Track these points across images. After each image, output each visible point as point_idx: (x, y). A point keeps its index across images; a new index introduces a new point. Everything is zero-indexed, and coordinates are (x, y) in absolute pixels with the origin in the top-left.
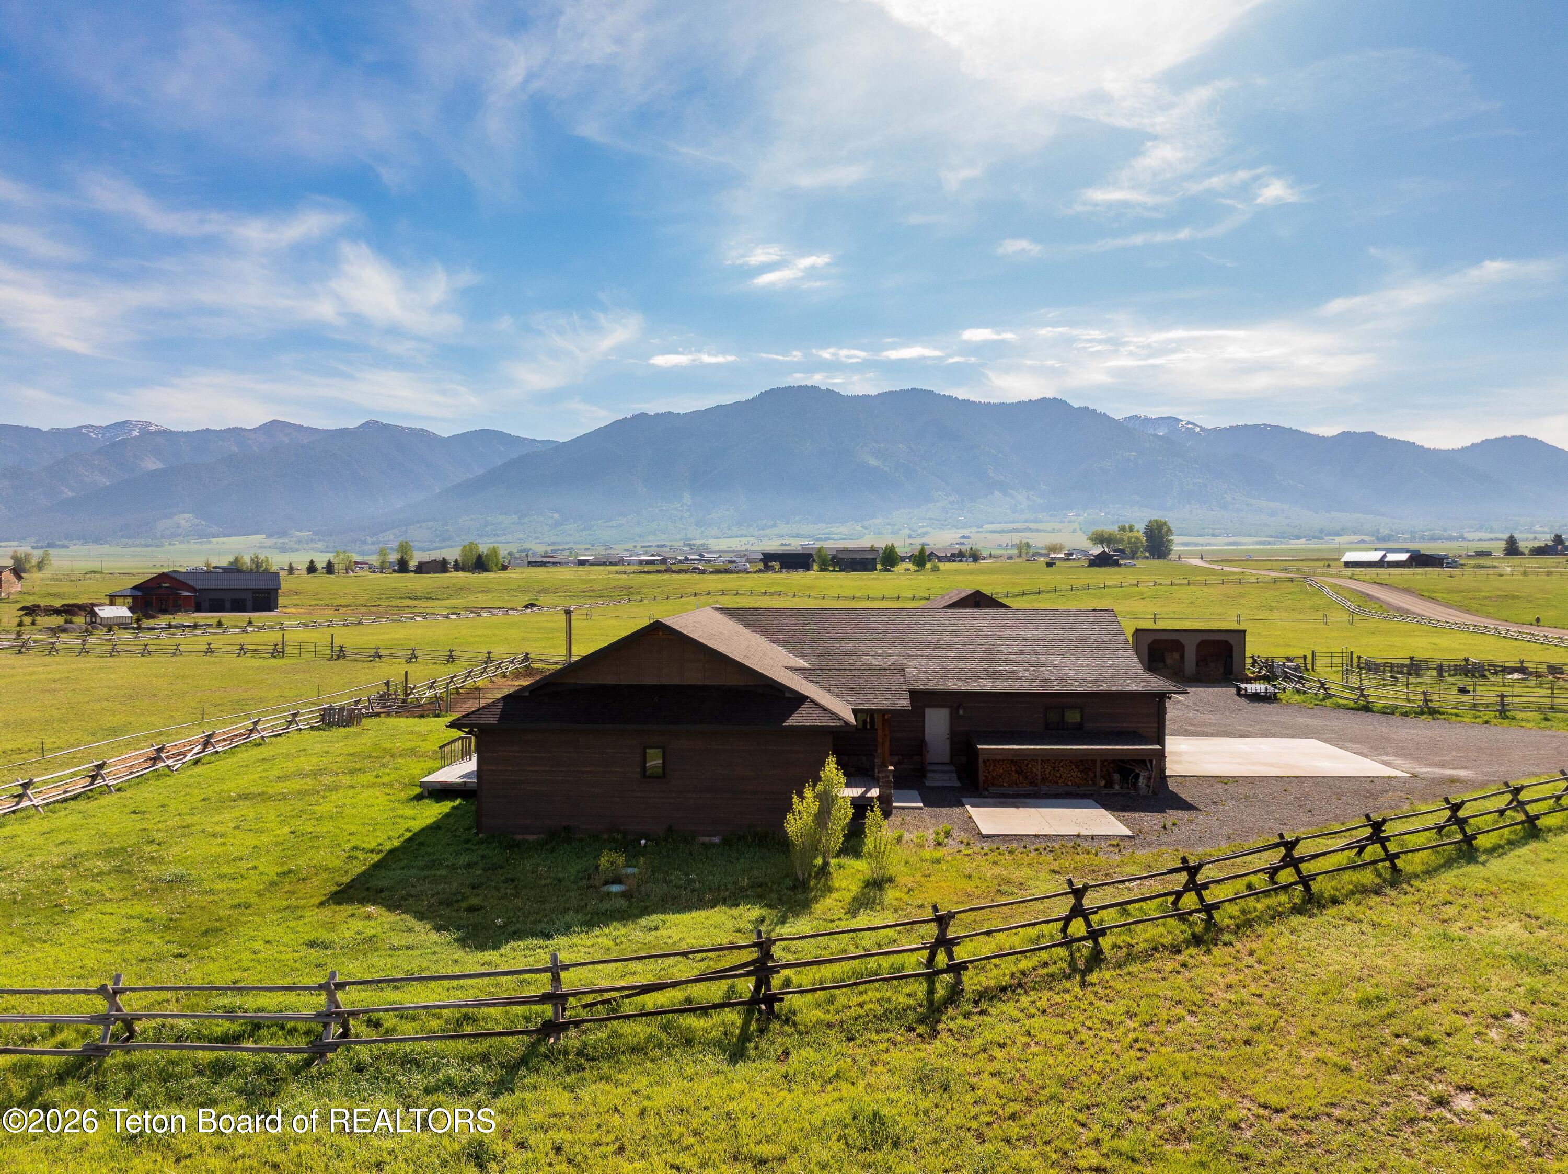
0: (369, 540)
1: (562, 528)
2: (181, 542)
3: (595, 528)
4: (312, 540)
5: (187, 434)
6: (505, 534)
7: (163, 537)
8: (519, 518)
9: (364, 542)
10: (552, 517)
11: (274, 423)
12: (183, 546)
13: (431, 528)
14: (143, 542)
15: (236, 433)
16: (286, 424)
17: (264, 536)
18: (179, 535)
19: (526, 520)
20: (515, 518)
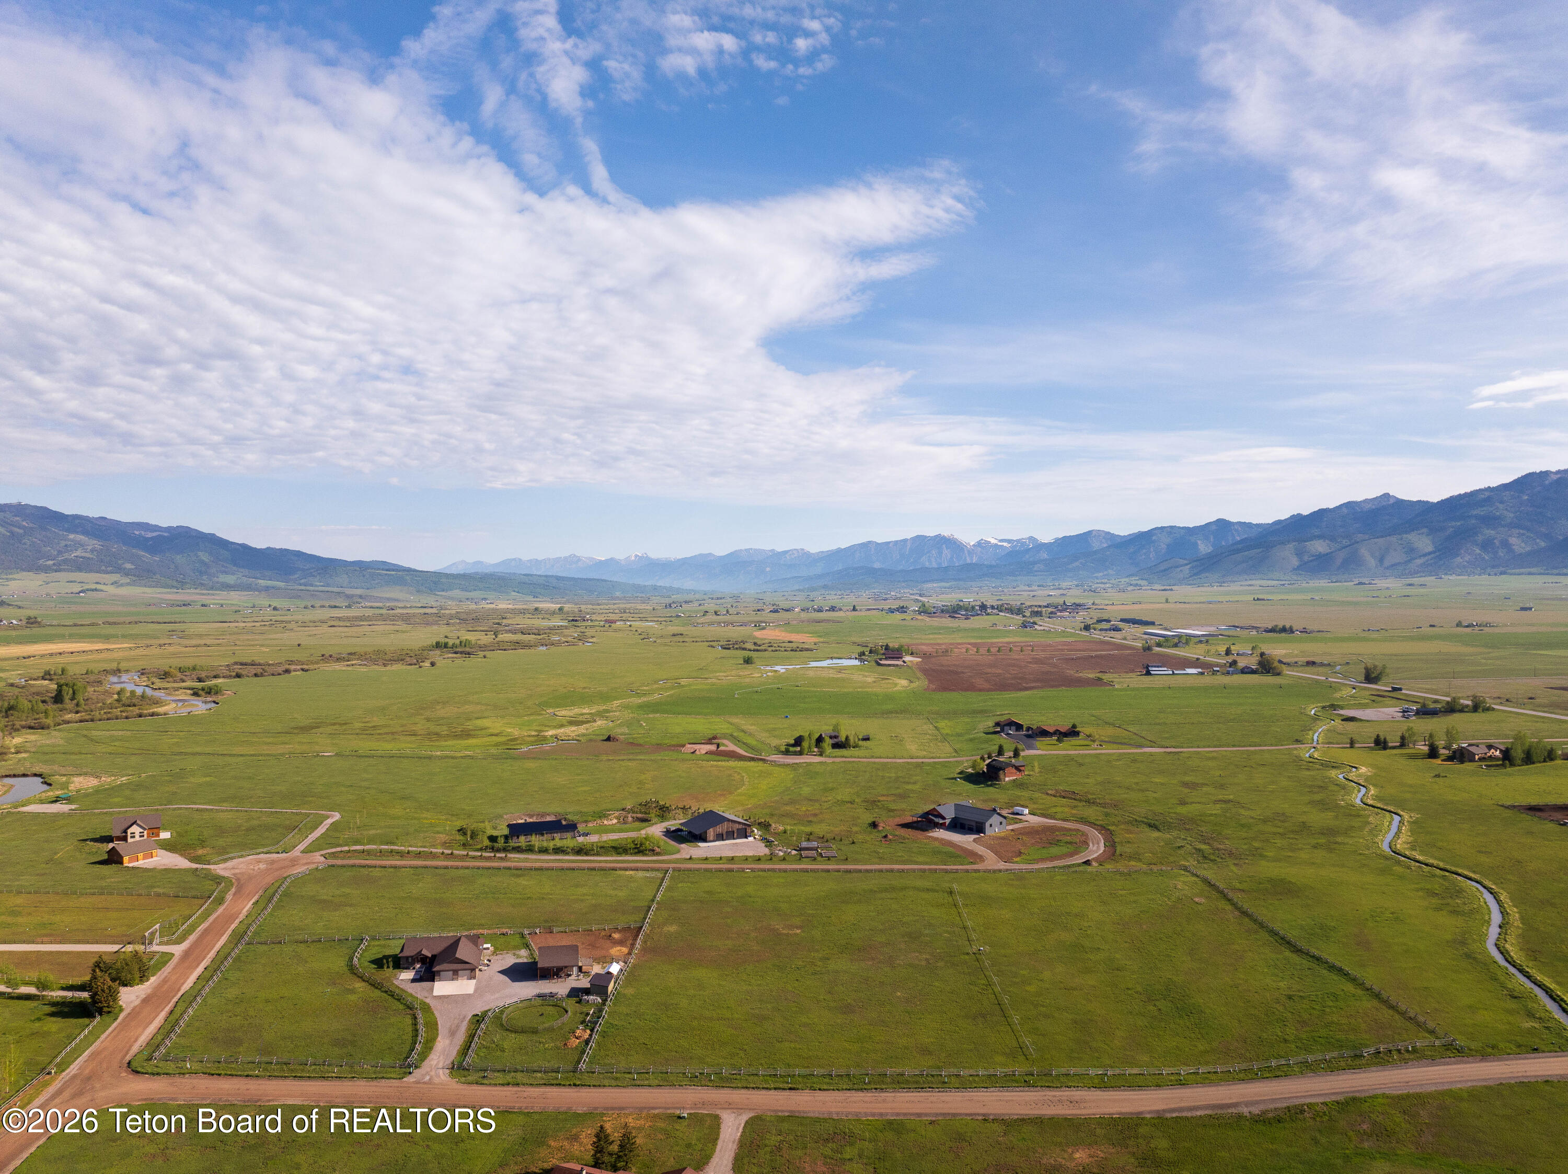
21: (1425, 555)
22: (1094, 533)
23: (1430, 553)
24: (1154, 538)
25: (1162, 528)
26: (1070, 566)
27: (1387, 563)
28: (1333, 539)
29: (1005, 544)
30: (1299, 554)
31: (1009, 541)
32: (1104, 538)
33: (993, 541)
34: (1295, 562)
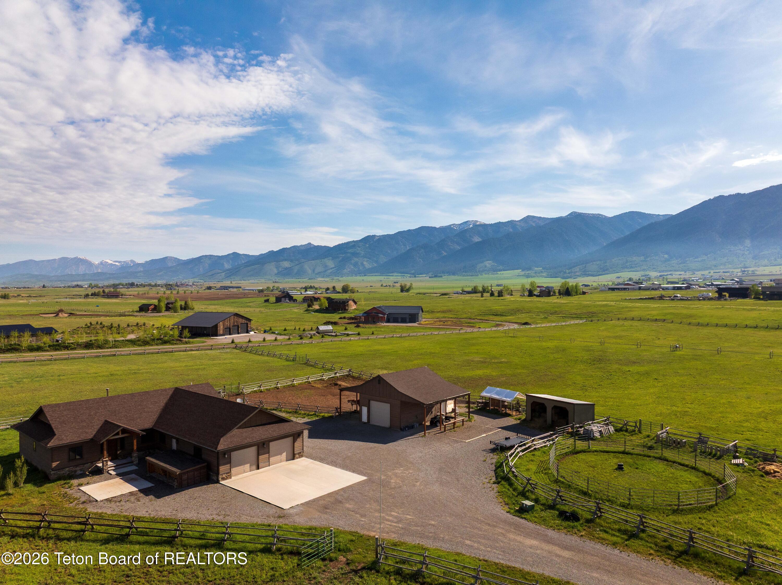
0: (567, 271)
1: (668, 263)
2: (486, 274)
3: (688, 262)
4: (541, 272)
5: (491, 225)
6: (637, 267)
7: (479, 271)
8: (645, 258)
9: (565, 273)
10: (664, 257)
11: (528, 216)
12: (487, 276)
13: (598, 265)
14: (471, 274)
15: (511, 223)
16: (534, 217)
17: (521, 270)
18: (486, 270)
19: (648, 259)
20: (642, 258)
21: (331, 269)
22: (168, 258)
23: (334, 268)
24: (202, 261)
25: (206, 256)
26: (158, 274)
27: (316, 272)
28: (292, 261)
29: (117, 264)
30: (277, 267)
31: (119, 262)
32: (174, 261)
33: (110, 262)
34: (276, 271)
